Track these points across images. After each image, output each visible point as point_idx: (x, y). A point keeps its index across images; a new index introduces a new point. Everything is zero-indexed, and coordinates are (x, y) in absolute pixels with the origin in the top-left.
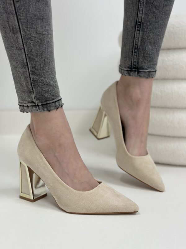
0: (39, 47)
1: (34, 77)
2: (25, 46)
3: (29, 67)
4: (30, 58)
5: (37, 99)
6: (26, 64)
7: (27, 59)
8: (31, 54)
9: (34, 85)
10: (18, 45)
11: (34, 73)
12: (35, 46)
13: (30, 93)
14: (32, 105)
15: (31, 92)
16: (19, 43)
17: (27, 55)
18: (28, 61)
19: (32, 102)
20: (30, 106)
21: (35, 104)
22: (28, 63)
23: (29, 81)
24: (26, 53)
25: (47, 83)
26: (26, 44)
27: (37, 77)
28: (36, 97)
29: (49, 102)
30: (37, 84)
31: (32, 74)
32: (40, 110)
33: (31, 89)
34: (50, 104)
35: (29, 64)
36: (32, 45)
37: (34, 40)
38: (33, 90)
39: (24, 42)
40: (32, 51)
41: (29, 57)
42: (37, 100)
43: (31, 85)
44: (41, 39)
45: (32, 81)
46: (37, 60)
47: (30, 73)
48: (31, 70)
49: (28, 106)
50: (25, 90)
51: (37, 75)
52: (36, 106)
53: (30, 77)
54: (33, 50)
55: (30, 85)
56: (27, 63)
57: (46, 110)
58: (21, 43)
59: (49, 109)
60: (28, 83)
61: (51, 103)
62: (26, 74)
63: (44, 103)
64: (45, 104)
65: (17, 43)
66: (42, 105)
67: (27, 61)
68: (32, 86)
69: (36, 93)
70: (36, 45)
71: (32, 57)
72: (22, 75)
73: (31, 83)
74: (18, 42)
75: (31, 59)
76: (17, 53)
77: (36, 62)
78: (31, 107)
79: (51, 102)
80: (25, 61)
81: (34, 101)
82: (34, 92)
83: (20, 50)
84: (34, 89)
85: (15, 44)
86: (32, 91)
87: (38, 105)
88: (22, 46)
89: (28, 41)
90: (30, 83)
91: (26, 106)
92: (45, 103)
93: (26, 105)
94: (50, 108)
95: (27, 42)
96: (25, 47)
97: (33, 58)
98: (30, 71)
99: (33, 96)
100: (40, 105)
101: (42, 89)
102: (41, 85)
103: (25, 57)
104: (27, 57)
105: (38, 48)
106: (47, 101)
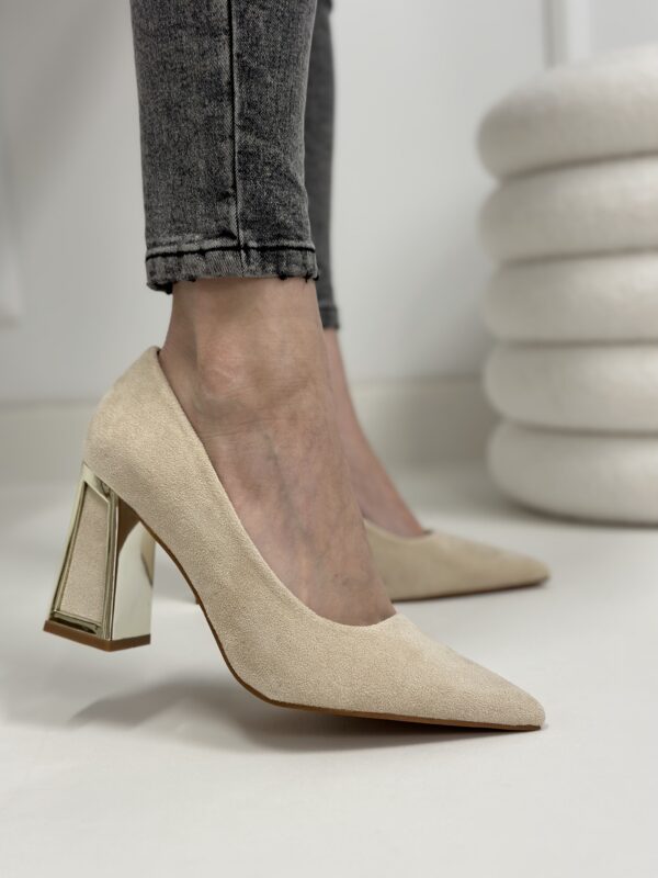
0: (284, 39)
1: (250, 139)
2: (234, 23)
3: (236, 99)
4: (247, 69)
5: (246, 224)
6: (226, 88)
7: (236, 71)
8: (251, 55)
9: (244, 171)
10: (207, 18)
11: (249, 125)
12: (271, 30)
13: (220, 200)
14: (224, 245)
15: (227, 195)
16: (214, 10)
17: (239, 56)
18: (235, 78)
19: (226, 234)
20: (213, 249)
21: (235, 243)
22: (236, 84)
23: (228, 153)
24: (235, 49)
25: (288, 171)
26: (242, 16)
27: (261, 143)
28: (243, 214)
29: (286, 243)
30: (256, 168)
31: (243, 128)
32: (253, 267)
33: (230, 183)
34: (291, 251)
35: (236, 89)
36: (261, 24)
37: (272, 10)
38: (234, 187)
39: (234, 8)
40: (257, 45)
41: (243, 66)
42: (244, 229)
43: (234, 168)
44: (292, 13)
45: (239, 153)
46: (269, 79)
47: (237, 122)
48: (241, 115)
49: (202, 252)
50: (199, 190)
51: (259, 135)
52: (237, 249)
53: (232, 137)
54: (262, 42)
55: (228, 169)
56: (231, 83)
57: (273, 271)
58: (224, 11)
59: (284, 268)
60: (221, 159)
61: (293, 248)
62: (221, 126)
63: (269, 244)
64: (272, 249)
65: (205, 11)
66: (262, 250)
67: (232, 77)
68: (234, 172)
69: (247, 202)
70: (275, 27)
71: (254, 65)
72: (196, 133)
73: (234, 161)
74: (208, 6)
75: (249, 74)
76: (195, 48)
77: (267, 86)
78: (217, 253)
79: (293, 243)
80: (226, 78)
81: (233, 228)
82: (240, 197)
83: (214, 35)
84: (239, 186)
85: (194, 15)
86: (231, 191)
87: (247, 249)
88: (225, 23)
89: (251, 8)
90: (227, 162)
91: (193, 253)
92: (274, 244)
93: (195, 247)
94: (287, 265)
95: (245, 10)
96: (234, 28)
97: (256, 71)
98: (236, 115)
99: (233, 213)
100: (253, 248)
101: (270, 192)
102: (269, 174)
103: (228, 63)
104: (235, 64)
105: (280, 39)
106: (279, 237)
